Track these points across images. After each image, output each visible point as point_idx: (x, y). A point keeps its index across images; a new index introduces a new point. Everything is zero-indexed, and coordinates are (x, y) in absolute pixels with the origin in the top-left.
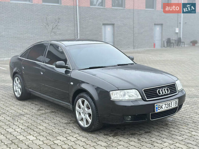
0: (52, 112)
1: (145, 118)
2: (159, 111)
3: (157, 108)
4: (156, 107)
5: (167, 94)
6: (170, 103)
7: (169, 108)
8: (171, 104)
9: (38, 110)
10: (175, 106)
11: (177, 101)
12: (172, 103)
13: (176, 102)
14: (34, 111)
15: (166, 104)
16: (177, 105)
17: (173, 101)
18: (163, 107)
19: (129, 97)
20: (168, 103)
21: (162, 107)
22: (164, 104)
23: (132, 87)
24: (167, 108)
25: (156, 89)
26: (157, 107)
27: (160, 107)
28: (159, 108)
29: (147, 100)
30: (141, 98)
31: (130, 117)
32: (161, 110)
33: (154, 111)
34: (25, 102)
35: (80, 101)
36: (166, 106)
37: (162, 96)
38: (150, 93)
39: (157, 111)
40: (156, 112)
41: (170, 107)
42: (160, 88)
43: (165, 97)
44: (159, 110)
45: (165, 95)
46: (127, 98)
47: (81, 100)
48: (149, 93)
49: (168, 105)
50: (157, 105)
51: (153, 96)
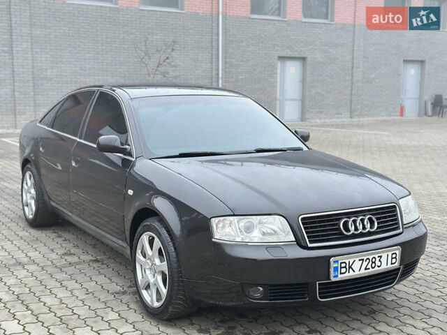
0: (97, 261)
1: (303, 294)
2: (341, 277)
3: (336, 269)
4: (333, 265)
5: (369, 234)
6: (376, 256)
7: (371, 269)
8: (377, 259)
9: (65, 254)
10: (389, 265)
11: (397, 252)
12: (381, 257)
13: (394, 256)
14: (53, 256)
15: (365, 258)
16: (396, 264)
17: (383, 252)
18: (356, 266)
19: (261, 236)
20: (371, 257)
21: (350, 267)
22: (357, 259)
23: (273, 208)
24: (366, 269)
25: (338, 217)
26: (336, 265)
27: (345, 267)
28: (343, 270)
29: (310, 245)
30: (294, 239)
31: (261, 289)
32: (347, 274)
33: (329, 278)
34: (44, 232)
35: (145, 238)
36: (365, 264)
37: (354, 236)
38: (321, 227)
39: (337, 276)
40: (333, 279)
41: (376, 268)
42: (349, 215)
43: (362, 240)
44: (341, 273)
45: (362, 235)
46: (256, 237)
47: (148, 237)
48: (316, 227)
49: (371, 263)
50: (337, 261)
51: (328, 235)
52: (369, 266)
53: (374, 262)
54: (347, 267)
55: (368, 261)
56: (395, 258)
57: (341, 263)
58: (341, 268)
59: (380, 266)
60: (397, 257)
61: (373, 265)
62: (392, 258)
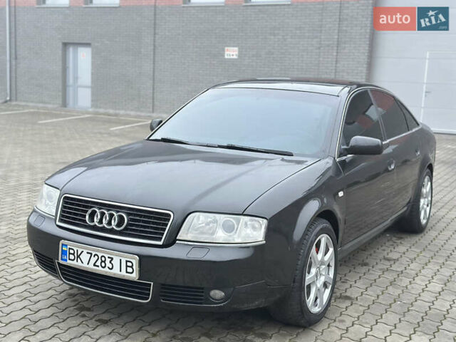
2: (70, 263)
6: (106, 256)
8: (108, 260)
12: (112, 259)
20: (100, 255)
21: (78, 257)
24: (94, 265)
27: (73, 254)
28: (72, 257)
29: (58, 223)
32: (75, 262)
36: (94, 259)
50: (66, 246)
53: (104, 262)
55: (96, 257)
56: (132, 267)
58: (70, 253)
59: (111, 269)
60: (134, 267)
61: (103, 264)
62: (127, 266)
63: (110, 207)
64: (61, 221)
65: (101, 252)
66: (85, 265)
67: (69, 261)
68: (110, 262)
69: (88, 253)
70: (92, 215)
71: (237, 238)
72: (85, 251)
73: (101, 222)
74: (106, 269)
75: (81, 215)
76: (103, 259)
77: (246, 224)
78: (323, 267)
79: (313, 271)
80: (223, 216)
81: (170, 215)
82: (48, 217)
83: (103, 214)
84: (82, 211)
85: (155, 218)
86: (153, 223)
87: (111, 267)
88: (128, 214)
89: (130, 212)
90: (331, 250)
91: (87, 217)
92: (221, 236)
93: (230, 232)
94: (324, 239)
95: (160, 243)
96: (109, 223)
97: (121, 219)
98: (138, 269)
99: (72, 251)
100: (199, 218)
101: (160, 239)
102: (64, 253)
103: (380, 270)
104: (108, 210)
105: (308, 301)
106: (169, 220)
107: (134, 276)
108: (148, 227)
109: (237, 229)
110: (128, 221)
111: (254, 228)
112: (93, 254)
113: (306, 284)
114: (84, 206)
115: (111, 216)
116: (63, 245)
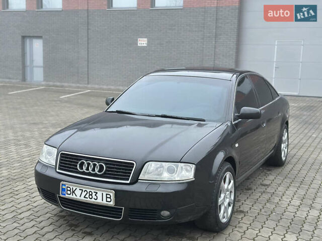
1: (56, 201)
6: (93, 191)
7: (89, 199)
10: (104, 201)
11: (111, 194)
12: (97, 193)
18: (78, 192)
20: (88, 191)
21: (73, 192)
24: (85, 197)
28: (69, 192)
29: (57, 170)
30: (54, 165)
32: (71, 196)
36: (84, 194)
38: (69, 161)
49: (88, 194)
50: (65, 185)
51: (70, 168)
52: (87, 196)
53: (91, 195)
54: (71, 191)
55: (86, 192)
56: (110, 198)
57: (67, 187)
58: (67, 190)
59: (97, 199)
60: (112, 198)
61: (91, 197)
62: (107, 197)
63: (93, 159)
64: (60, 169)
65: (88, 188)
66: (78, 197)
67: (67, 195)
68: (95, 195)
69: (80, 189)
70: (82, 165)
71: (177, 177)
72: (78, 189)
73: (88, 169)
74: (93, 200)
75: (73, 165)
76: (91, 193)
77: (182, 167)
78: (228, 193)
79: (222, 196)
80: (167, 163)
81: (133, 164)
82: (50, 167)
83: (89, 164)
84: (74, 162)
85: (124, 166)
86: (123, 169)
87: (96, 198)
88: (106, 164)
89: (107, 162)
90: (232, 182)
91: (78, 166)
92: (166, 176)
93: (172, 173)
94: (228, 175)
95: (128, 182)
96: (94, 170)
97: (101, 167)
98: (114, 199)
99: (69, 189)
100: (151, 165)
101: (128, 180)
102: (64, 190)
103: (259, 192)
104: (92, 162)
105: (220, 215)
106: (133, 167)
107: (112, 204)
108: (119, 172)
109: (177, 171)
110: (106, 168)
111: (187, 170)
112: (84, 190)
113: (219, 204)
114: (75, 159)
115: (95, 165)
116: (62, 185)
